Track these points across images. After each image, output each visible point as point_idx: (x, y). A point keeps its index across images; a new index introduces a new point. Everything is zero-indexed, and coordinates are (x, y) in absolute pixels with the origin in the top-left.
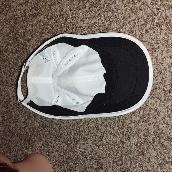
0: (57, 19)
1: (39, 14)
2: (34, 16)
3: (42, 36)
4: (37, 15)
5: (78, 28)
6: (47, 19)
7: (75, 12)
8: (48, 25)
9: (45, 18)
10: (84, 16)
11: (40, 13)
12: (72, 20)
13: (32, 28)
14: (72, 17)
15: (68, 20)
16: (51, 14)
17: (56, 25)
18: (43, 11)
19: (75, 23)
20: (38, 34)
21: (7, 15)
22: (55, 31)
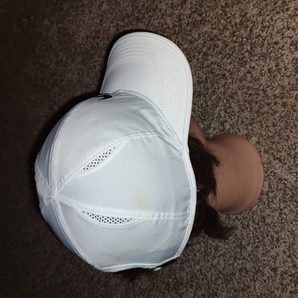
0: (235, 29)
1: (203, 22)
2: (195, 25)
3: (207, 60)
4: (201, 23)
5: (271, 46)
6: (218, 30)
7: (268, 18)
8: (218, 40)
9: (213, 29)
10: (285, 24)
11: (205, 21)
12: (263, 31)
13: (190, 46)
14: (262, 26)
15: (255, 31)
16: (224, 22)
17: (232, 40)
18: (211, 16)
19: (267, 37)
20: (201, 56)
21: (149, 23)
22: (229, 50)
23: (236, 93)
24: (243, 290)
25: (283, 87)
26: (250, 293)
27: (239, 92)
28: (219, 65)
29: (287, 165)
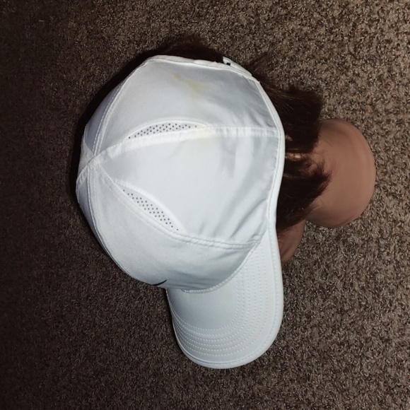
0: (332, 25)
1: (289, 16)
2: (278, 20)
3: (294, 66)
4: (286, 18)
5: (382, 45)
6: (309, 26)
7: (377, 9)
8: (309, 40)
9: (303, 25)
10: (400, 16)
11: (292, 15)
12: (370, 26)
13: (271, 49)
14: (370, 20)
15: (359, 27)
16: (318, 16)
17: (328, 40)
18: (299, 9)
19: (375, 34)
20: (286, 62)
21: (215, 21)
22: (325, 53)
23: (335, 110)
24: (346, 370)
25: (398, 99)
26: (355, 373)
27: (339, 109)
28: (311, 73)
29: (404, 203)
